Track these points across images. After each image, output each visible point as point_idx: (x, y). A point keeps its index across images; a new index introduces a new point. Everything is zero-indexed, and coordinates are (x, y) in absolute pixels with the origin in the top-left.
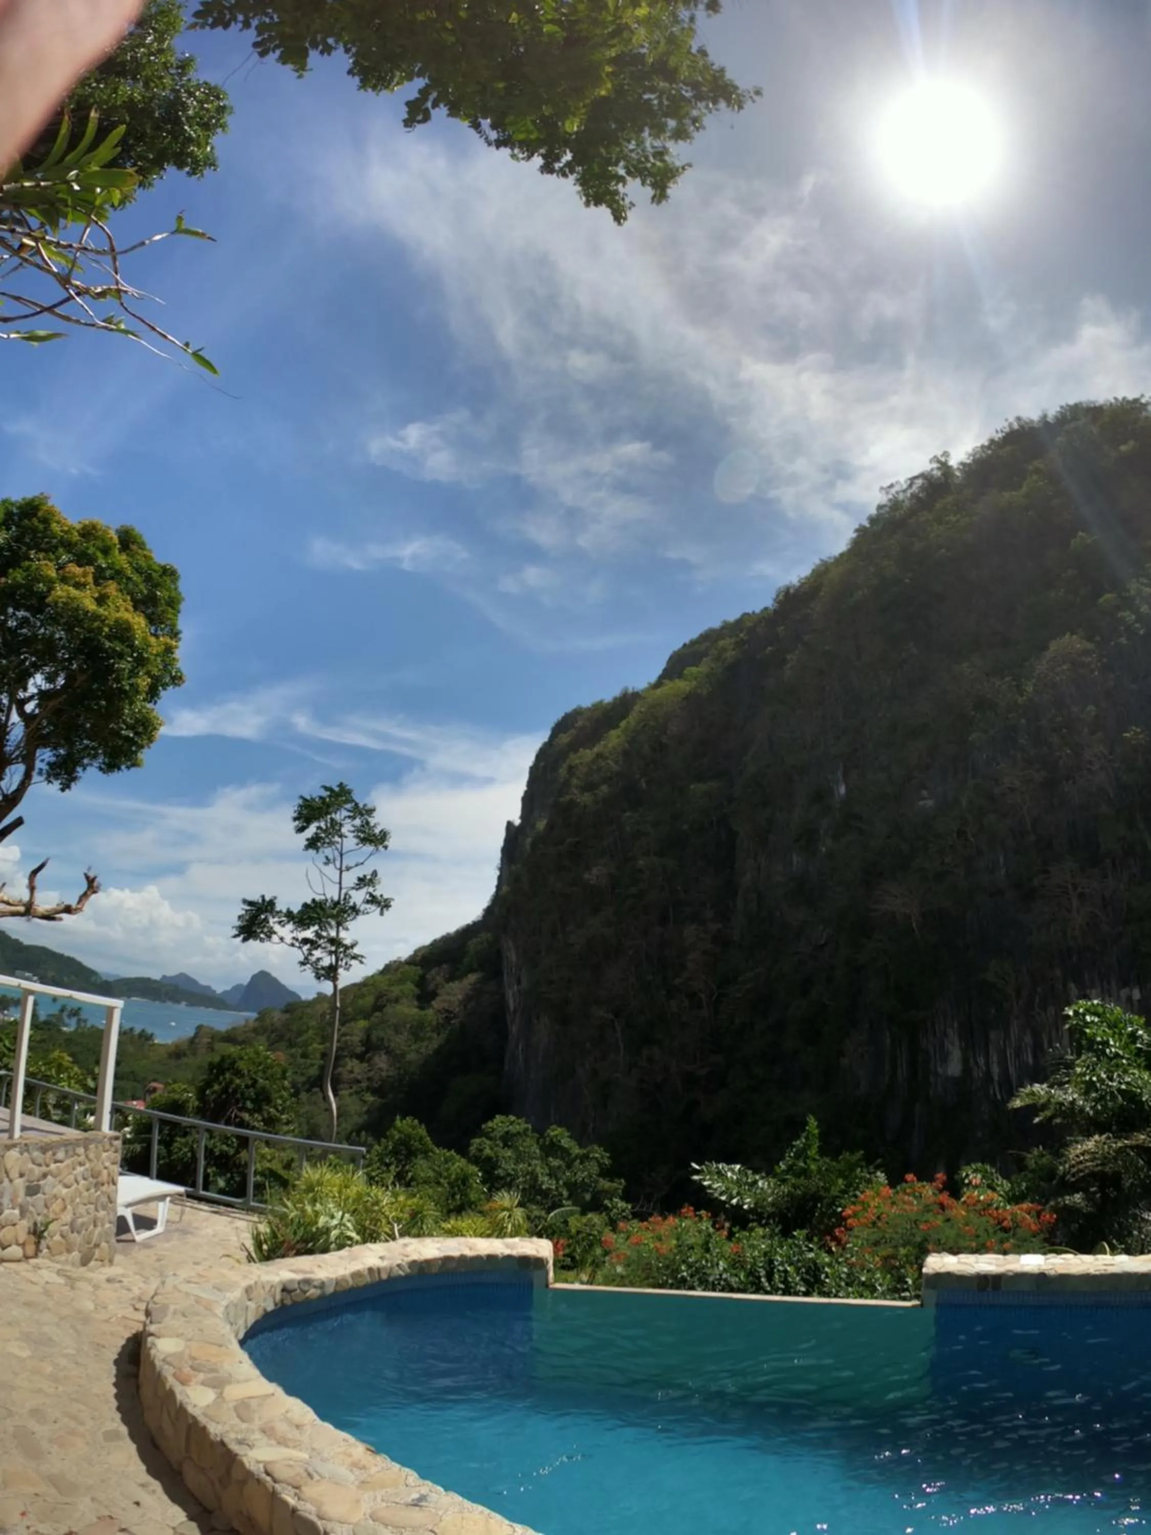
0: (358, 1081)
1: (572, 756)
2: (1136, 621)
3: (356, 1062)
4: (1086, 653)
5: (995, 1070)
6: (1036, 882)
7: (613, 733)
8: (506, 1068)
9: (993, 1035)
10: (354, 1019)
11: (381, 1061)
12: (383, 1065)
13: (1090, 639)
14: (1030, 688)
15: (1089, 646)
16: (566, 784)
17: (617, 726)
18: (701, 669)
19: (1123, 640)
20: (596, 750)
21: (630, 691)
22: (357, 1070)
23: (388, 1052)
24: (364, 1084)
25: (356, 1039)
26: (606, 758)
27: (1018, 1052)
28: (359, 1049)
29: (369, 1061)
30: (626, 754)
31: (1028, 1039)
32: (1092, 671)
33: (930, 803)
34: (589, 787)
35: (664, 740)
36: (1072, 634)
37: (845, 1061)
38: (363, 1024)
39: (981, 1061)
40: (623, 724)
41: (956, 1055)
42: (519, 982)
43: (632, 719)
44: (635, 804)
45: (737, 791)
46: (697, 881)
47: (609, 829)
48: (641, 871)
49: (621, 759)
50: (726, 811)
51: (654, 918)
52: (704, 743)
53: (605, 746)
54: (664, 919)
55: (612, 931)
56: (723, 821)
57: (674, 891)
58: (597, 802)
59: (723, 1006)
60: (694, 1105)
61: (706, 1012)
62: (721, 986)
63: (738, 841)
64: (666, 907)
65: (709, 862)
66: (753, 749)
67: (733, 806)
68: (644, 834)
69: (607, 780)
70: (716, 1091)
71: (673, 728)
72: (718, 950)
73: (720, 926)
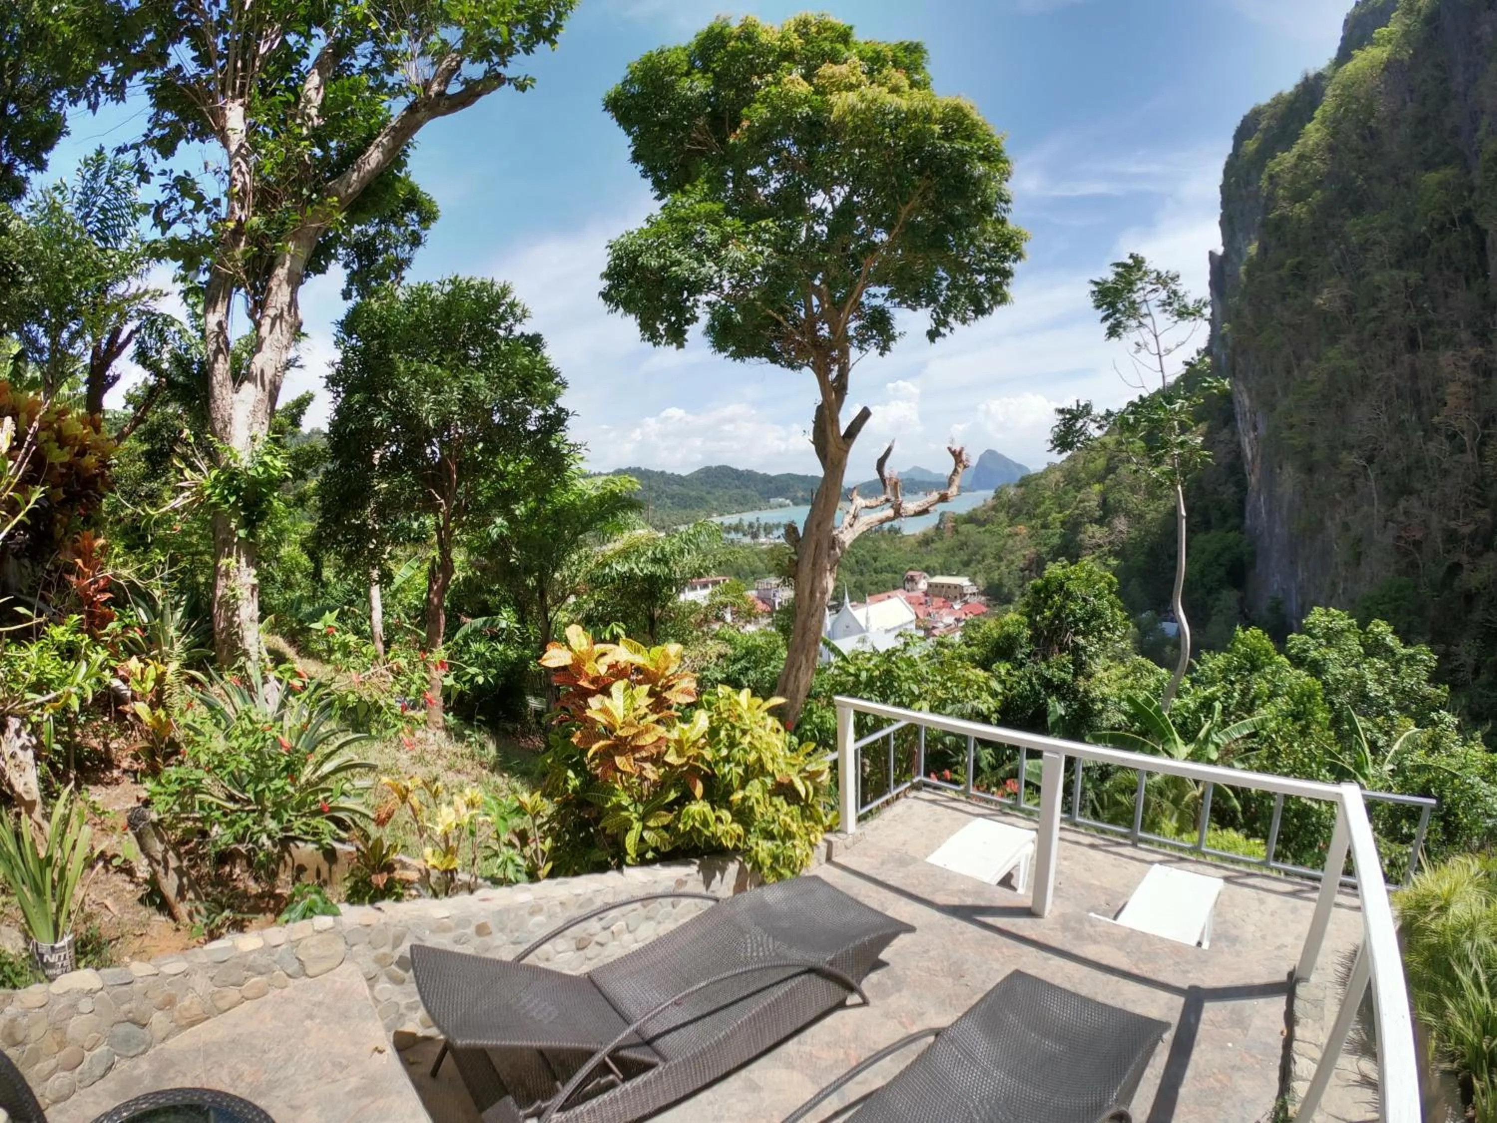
0: (1100, 546)
1: (1271, 164)
3: (1096, 527)
7: (1311, 127)
8: (1248, 522)
10: (1089, 484)
11: (1121, 524)
12: (1123, 528)
16: (1271, 197)
17: (1311, 119)
18: (1394, 27)
20: (1296, 150)
21: (1312, 73)
22: (1098, 535)
23: (1128, 514)
24: (1106, 549)
25: (1093, 504)
26: (1311, 159)
28: (1098, 514)
29: (1109, 525)
30: (1331, 149)
34: (1298, 196)
35: (1372, 123)
38: (1097, 487)
40: (1318, 113)
42: (1255, 428)
43: (1327, 105)
44: (1358, 208)
45: (1477, 178)
46: (1446, 295)
47: (1332, 243)
48: (1379, 289)
49: (1327, 156)
50: (1468, 204)
51: (1401, 344)
52: (1423, 121)
53: (1305, 145)
54: (1413, 344)
55: (1352, 363)
56: (1467, 217)
57: (1420, 310)
58: (1312, 213)
59: (1488, 451)
60: (1455, 569)
61: (1469, 458)
62: (1485, 425)
63: (1489, 241)
64: (1413, 330)
65: (1457, 270)
66: (1485, 121)
67: (1476, 195)
68: (1375, 243)
69: (1318, 184)
70: (1480, 554)
71: (1381, 108)
72: (1481, 380)
73: (1480, 350)
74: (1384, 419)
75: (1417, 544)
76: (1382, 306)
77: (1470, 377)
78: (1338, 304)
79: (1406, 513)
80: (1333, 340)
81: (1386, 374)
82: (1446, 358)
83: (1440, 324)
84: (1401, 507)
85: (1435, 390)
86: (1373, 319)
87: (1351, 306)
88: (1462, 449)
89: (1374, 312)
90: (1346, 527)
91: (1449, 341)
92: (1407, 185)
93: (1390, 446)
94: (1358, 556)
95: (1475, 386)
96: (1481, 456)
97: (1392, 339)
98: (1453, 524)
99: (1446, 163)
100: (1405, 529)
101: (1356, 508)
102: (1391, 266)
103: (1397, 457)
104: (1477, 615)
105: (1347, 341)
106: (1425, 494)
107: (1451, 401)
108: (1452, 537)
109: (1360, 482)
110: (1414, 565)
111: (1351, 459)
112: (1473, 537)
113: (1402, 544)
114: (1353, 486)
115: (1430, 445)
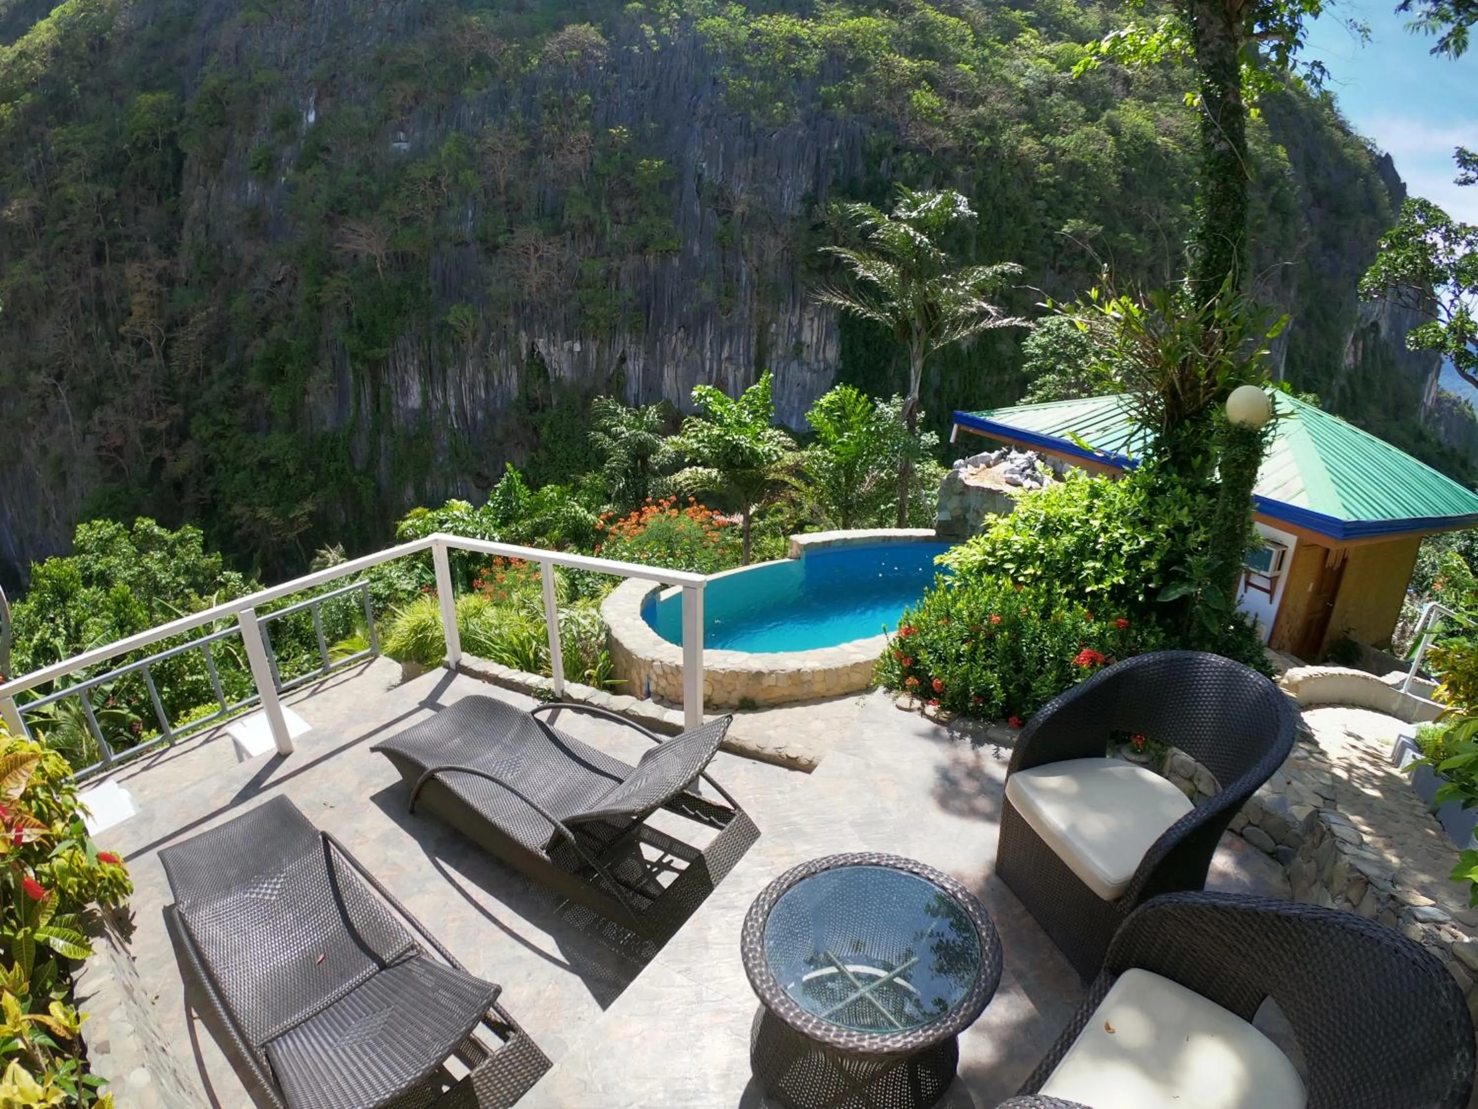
2: (654, 37)
4: (598, 46)
5: (452, 402)
6: (501, 239)
7: (43, 24)
9: (450, 372)
13: (605, 35)
14: (535, 62)
15: (604, 42)
17: (44, 18)
19: (636, 49)
20: (18, 46)
26: (32, 57)
27: (472, 387)
30: (56, 52)
31: (481, 376)
32: (598, 65)
33: (405, 146)
34: (7, 96)
35: (107, 36)
36: (592, 25)
37: (310, 399)
39: (439, 394)
40: (55, 13)
41: (416, 389)
44: (64, 117)
45: (190, 107)
46: (137, 211)
47: (30, 150)
48: (71, 202)
49: (49, 58)
50: (175, 128)
51: (87, 256)
52: (155, 45)
53: (29, 42)
54: (99, 258)
55: (40, 278)
56: (171, 140)
57: (110, 224)
58: (16, 115)
59: (173, 352)
60: (160, 462)
61: (156, 360)
62: (169, 329)
63: (186, 164)
64: (101, 244)
65: (152, 188)
66: (214, 59)
67: (184, 123)
68: (75, 155)
69: (30, 87)
70: (179, 445)
71: (121, 23)
72: (165, 289)
73: (166, 263)
74: (70, 333)
75: (118, 450)
76: (72, 219)
77: (155, 287)
78: (27, 215)
79: (102, 423)
80: (18, 255)
81: (72, 287)
82: (133, 270)
83: (128, 238)
84: (96, 419)
85: (120, 301)
86: (62, 233)
87: (40, 218)
88: (148, 354)
89: (63, 225)
90: (44, 450)
91: (135, 254)
92: (121, 102)
93: (80, 361)
94: (63, 476)
95: (159, 295)
96: (167, 357)
97: (78, 253)
98: (149, 424)
99: (164, 88)
100: (104, 438)
101: (51, 429)
102: (87, 179)
103: (86, 370)
104: (190, 497)
105: (33, 255)
106: (118, 401)
107: (137, 310)
108: (149, 436)
109: (51, 401)
110: (119, 470)
111: (39, 379)
112: (169, 431)
113: (104, 453)
114: (44, 406)
115: (118, 354)
